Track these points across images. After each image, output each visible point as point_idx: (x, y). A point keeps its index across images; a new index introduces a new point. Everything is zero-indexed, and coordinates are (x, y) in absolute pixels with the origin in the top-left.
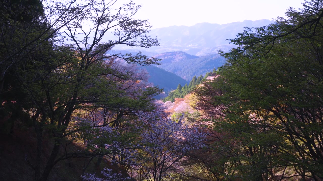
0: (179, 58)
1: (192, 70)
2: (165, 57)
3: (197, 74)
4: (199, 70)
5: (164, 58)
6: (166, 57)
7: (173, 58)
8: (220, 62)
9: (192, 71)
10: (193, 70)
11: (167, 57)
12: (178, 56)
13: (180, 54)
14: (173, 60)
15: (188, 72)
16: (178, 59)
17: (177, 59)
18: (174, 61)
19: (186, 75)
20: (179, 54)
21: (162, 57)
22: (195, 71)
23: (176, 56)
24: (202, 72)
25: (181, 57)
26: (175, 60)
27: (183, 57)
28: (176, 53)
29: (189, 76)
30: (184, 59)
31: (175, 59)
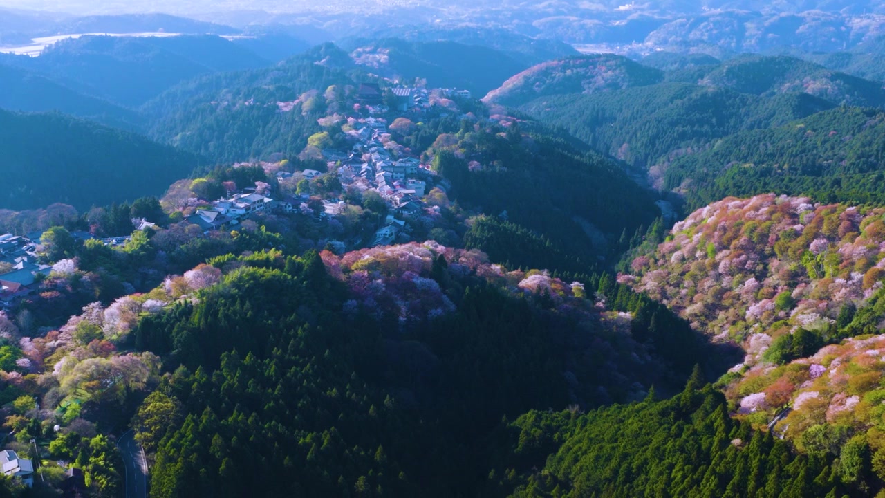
0: (604, 75)
1: (647, 128)
2: (565, 72)
3: (661, 140)
4: (668, 129)
5: (562, 74)
6: (568, 72)
7: (589, 74)
8: (730, 102)
9: (648, 131)
10: (649, 128)
11: (572, 71)
12: (604, 69)
13: (608, 63)
14: (588, 81)
15: (635, 133)
16: (603, 78)
17: (600, 77)
18: (590, 83)
19: (629, 142)
20: (606, 61)
21: (558, 71)
22: (655, 131)
23: (597, 70)
24: (675, 134)
25: (610, 73)
26: (593, 80)
27: (618, 71)
28: (596, 59)
29: (639, 145)
30: (620, 79)
31: (593, 77)
